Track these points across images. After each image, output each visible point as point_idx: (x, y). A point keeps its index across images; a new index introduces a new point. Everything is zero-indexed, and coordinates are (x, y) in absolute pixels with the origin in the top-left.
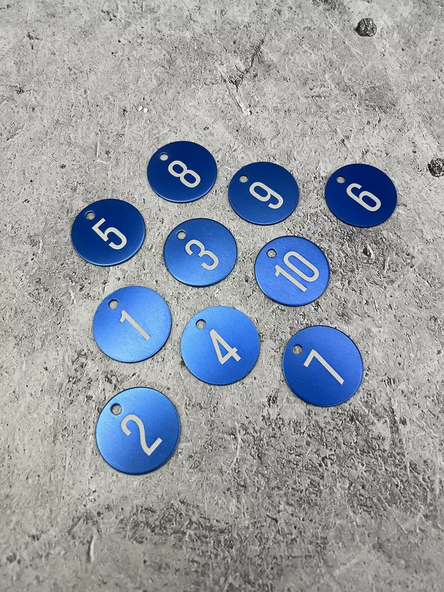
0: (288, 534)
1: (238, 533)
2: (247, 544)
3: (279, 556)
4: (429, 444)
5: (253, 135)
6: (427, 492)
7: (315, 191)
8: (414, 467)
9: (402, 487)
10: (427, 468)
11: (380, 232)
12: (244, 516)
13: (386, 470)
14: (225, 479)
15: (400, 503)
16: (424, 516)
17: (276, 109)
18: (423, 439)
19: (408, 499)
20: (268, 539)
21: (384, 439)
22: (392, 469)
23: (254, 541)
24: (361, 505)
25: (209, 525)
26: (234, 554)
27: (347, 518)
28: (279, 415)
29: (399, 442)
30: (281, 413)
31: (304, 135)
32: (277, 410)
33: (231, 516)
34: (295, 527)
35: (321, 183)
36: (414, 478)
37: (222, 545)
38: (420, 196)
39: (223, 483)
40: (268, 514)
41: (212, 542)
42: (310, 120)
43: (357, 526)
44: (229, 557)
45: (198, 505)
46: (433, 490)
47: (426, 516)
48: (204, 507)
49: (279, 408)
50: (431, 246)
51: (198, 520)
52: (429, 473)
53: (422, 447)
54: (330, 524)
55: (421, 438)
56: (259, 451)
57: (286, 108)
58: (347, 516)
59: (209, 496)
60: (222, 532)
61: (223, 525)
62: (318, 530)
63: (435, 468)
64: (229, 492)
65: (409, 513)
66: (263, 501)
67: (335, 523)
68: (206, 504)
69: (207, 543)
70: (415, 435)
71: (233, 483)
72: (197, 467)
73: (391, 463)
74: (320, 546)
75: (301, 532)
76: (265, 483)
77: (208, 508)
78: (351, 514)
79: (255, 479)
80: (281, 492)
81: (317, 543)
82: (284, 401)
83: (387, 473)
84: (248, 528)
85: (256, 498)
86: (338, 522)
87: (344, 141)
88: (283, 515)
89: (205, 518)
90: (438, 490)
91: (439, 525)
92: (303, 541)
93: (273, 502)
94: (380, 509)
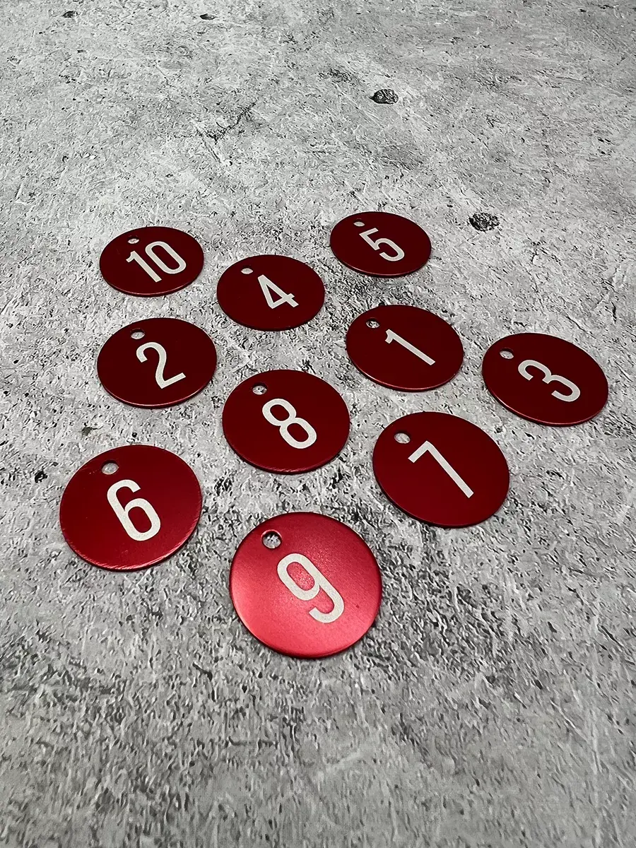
0: (230, 700)
1: (136, 694)
2: (149, 715)
3: (208, 740)
4: (490, 561)
5: (231, 184)
6: (491, 637)
7: (313, 240)
8: (465, 596)
9: (446, 627)
10: (490, 598)
11: (403, 285)
12: (152, 666)
13: (416, 598)
14: (126, 600)
15: (442, 654)
16: (488, 678)
17: (265, 162)
18: (480, 553)
19: (456, 647)
20: (190, 708)
21: (410, 550)
22: (426, 598)
23: (162, 711)
24: (370, 655)
25: (84, 677)
26: (123, 734)
27: (342, 677)
28: (232, 507)
29: (438, 554)
30: (237, 504)
31: (301, 186)
32: (230, 500)
33: (127, 664)
34: (244, 689)
35: (321, 232)
36: (467, 614)
37: (100, 715)
38: (459, 249)
39: (121, 607)
40: (196, 663)
41: (84, 709)
42: (309, 172)
43: (362, 691)
44: (112, 738)
45: (70, 641)
46: (502, 635)
47: (492, 679)
48: (79, 645)
49: (234, 497)
50: (478, 302)
51: (65, 668)
52: (493, 605)
53: (479, 564)
54: (311, 685)
55: (476, 550)
56: (191, 559)
57: (278, 161)
58: (343, 672)
59: (92, 627)
60: (105, 691)
61: (109, 680)
62: (287, 696)
63: (503, 597)
64: (130, 622)
65: (458, 673)
66: (189, 640)
67: (320, 685)
68: (84, 641)
69: (73, 711)
70: (464, 546)
71: (139, 609)
72: (79, 580)
73: (424, 587)
74: (289, 724)
75: (254, 697)
76: (196, 611)
77: (87, 648)
78: (351, 669)
79: (179, 603)
80: (225, 626)
81: (284, 719)
82: (243, 487)
83: (417, 603)
84: (155, 686)
85: (178, 635)
86: (325, 683)
87: (354, 192)
88: (224, 666)
89: (78, 665)
90: (511, 634)
91: (516, 695)
92: (258, 714)
93: (207, 642)
94: (406, 664)
